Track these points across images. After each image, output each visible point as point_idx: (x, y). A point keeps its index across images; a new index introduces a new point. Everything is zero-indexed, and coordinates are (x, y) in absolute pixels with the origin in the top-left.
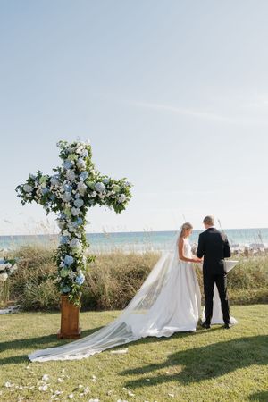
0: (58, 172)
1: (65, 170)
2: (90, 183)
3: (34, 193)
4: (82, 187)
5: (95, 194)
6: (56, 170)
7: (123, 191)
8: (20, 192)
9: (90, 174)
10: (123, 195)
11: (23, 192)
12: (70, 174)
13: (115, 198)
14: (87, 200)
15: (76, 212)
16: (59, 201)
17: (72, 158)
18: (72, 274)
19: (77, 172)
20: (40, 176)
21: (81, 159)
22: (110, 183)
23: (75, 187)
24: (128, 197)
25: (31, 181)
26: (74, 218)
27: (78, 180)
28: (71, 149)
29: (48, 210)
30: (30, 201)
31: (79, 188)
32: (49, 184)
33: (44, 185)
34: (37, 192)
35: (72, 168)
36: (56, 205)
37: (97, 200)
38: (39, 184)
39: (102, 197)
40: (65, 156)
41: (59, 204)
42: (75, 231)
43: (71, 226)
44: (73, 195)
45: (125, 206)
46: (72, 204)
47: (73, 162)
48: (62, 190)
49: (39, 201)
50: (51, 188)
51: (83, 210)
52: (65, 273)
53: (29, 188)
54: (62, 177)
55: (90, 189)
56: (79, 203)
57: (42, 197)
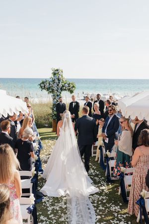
0: (52, 80)
1: (55, 79)
2: (63, 84)
3: (45, 87)
4: (60, 85)
5: (65, 88)
8: (39, 86)
9: (63, 80)
12: (57, 81)
13: (71, 89)
14: (62, 90)
15: (59, 94)
16: (53, 90)
17: (57, 76)
19: (59, 80)
20: (46, 81)
21: (60, 76)
22: (69, 84)
23: (58, 85)
24: (75, 89)
25: (43, 82)
26: (58, 96)
27: (59, 83)
28: (57, 72)
29: (49, 92)
31: (59, 85)
32: (50, 84)
33: (48, 84)
35: (57, 79)
37: (65, 90)
38: (46, 84)
39: (67, 89)
40: (54, 74)
43: (57, 98)
44: (58, 88)
45: (74, 91)
46: (57, 91)
51: (60, 93)
53: (42, 85)
54: (54, 81)
55: (63, 86)
56: (59, 90)
57: (47, 88)
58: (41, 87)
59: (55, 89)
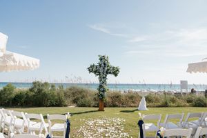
4: (106, 68)
5: (110, 71)
6: (98, 63)
7: (117, 70)
9: (108, 65)
12: (103, 65)
13: (115, 72)
14: (107, 73)
15: (104, 76)
16: (99, 73)
17: (103, 60)
18: (103, 93)
19: (105, 64)
20: (94, 65)
21: (106, 61)
23: (104, 69)
24: (119, 72)
25: (91, 67)
26: (104, 78)
28: (103, 58)
29: (96, 75)
32: (97, 68)
33: (95, 68)
34: (93, 70)
35: (103, 63)
37: (110, 73)
40: (101, 59)
43: (103, 80)
44: (104, 71)
45: (118, 74)
46: (103, 74)
48: (100, 70)
51: (106, 75)
52: (101, 93)
53: (91, 69)
54: (100, 65)
55: (108, 70)
56: (105, 73)
58: (90, 70)
59: (101, 72)
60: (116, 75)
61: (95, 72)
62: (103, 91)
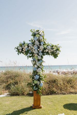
0: (31, 42)
1: (35, 41)
2: (45, 46)
3: (22, 50)
4: (42, 47)
5: (47, 51)
6: (30, 41)
7: (57, 50)
8: (17, 50)
9: (44, 42)
10: (58, 51)
11: (18, 49)
12: (37, 43)
13: (55, 52)
14: (43, 53)
15: (40, 58)
16: (32, 53)
17: (37, 36)
18: (38, 83)
19: (40, 41)
20: (24, 43)
21: (41, 37)
22: (53, 46)
23: (39, 48)
24: (59, 52)
25: (21, 45)
26: (39, 60)
27: (40, 45)
28: (37, 32)
29: (28, 57)
30: (21, 53)
32: (28, 46)
33: (26, 47)
34: (24, 50)
35: (37, 40)
36: (31, 55)
37: (48, 53)
38: (24, 46)
39: (49, 52)
40: (34, 35)
41: (32, 55)
42: (39, 65)
43: (38, 64)
44: (38, 51)
45: (58, 55)
46: (38, 54)
47: (38, 37)
48: (34, 49)
49: (24, 53)
50: (29, 48)
51: (42, 57)
52: (36, 82)
53: (20, 48)
54: (33, 44)
55: (45, 49)
56: (41, 54)
57: (26, 51)
59: (35, 52)
60: (55, 56)
61: (27, 53)
62: (39, 80)
